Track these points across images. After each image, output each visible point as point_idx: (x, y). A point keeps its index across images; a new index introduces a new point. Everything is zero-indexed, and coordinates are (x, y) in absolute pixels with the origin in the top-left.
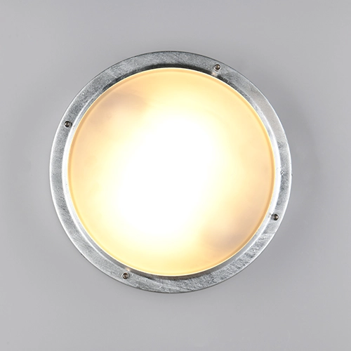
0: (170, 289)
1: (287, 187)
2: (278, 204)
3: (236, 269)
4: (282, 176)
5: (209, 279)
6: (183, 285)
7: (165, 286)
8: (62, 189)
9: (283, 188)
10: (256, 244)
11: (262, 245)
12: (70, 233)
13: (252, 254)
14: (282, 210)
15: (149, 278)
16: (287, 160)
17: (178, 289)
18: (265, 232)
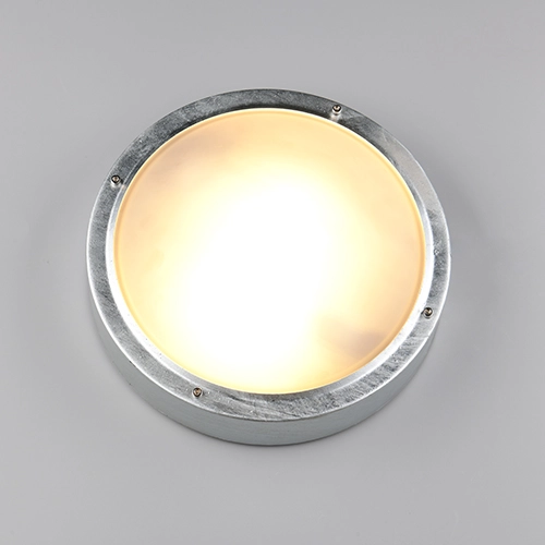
0: (266, 416)
1: (445, 272)
2: (430, 295)
3: (369, 387)
4: (436, 257)
5: (327, 401)
6: (287, 410)
7: (259, 410)
8: (105, 268)
9: (438, 273)
10: (399, 351)
11: (409, 353)
12: (114, 330)
13: (393, 366)
14: (438, 303)
15: (234, 398)
16: (443, 235)
17: (279, 414)
18: (412, 335)
